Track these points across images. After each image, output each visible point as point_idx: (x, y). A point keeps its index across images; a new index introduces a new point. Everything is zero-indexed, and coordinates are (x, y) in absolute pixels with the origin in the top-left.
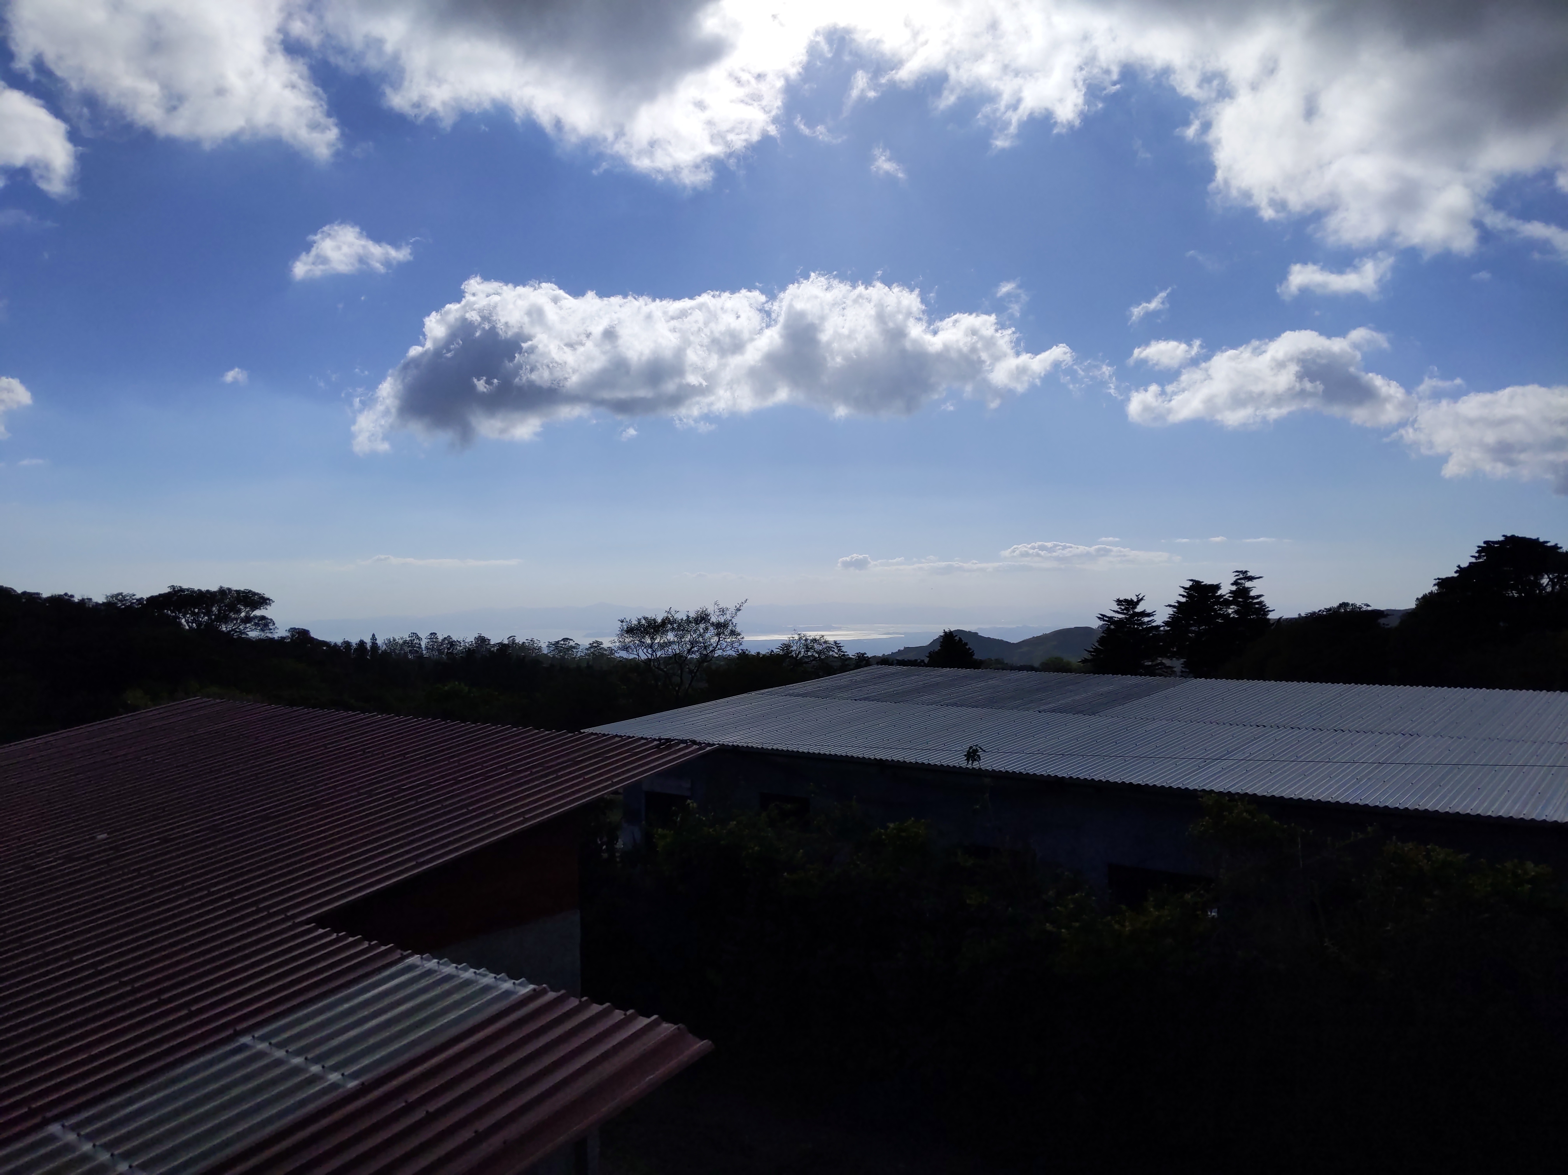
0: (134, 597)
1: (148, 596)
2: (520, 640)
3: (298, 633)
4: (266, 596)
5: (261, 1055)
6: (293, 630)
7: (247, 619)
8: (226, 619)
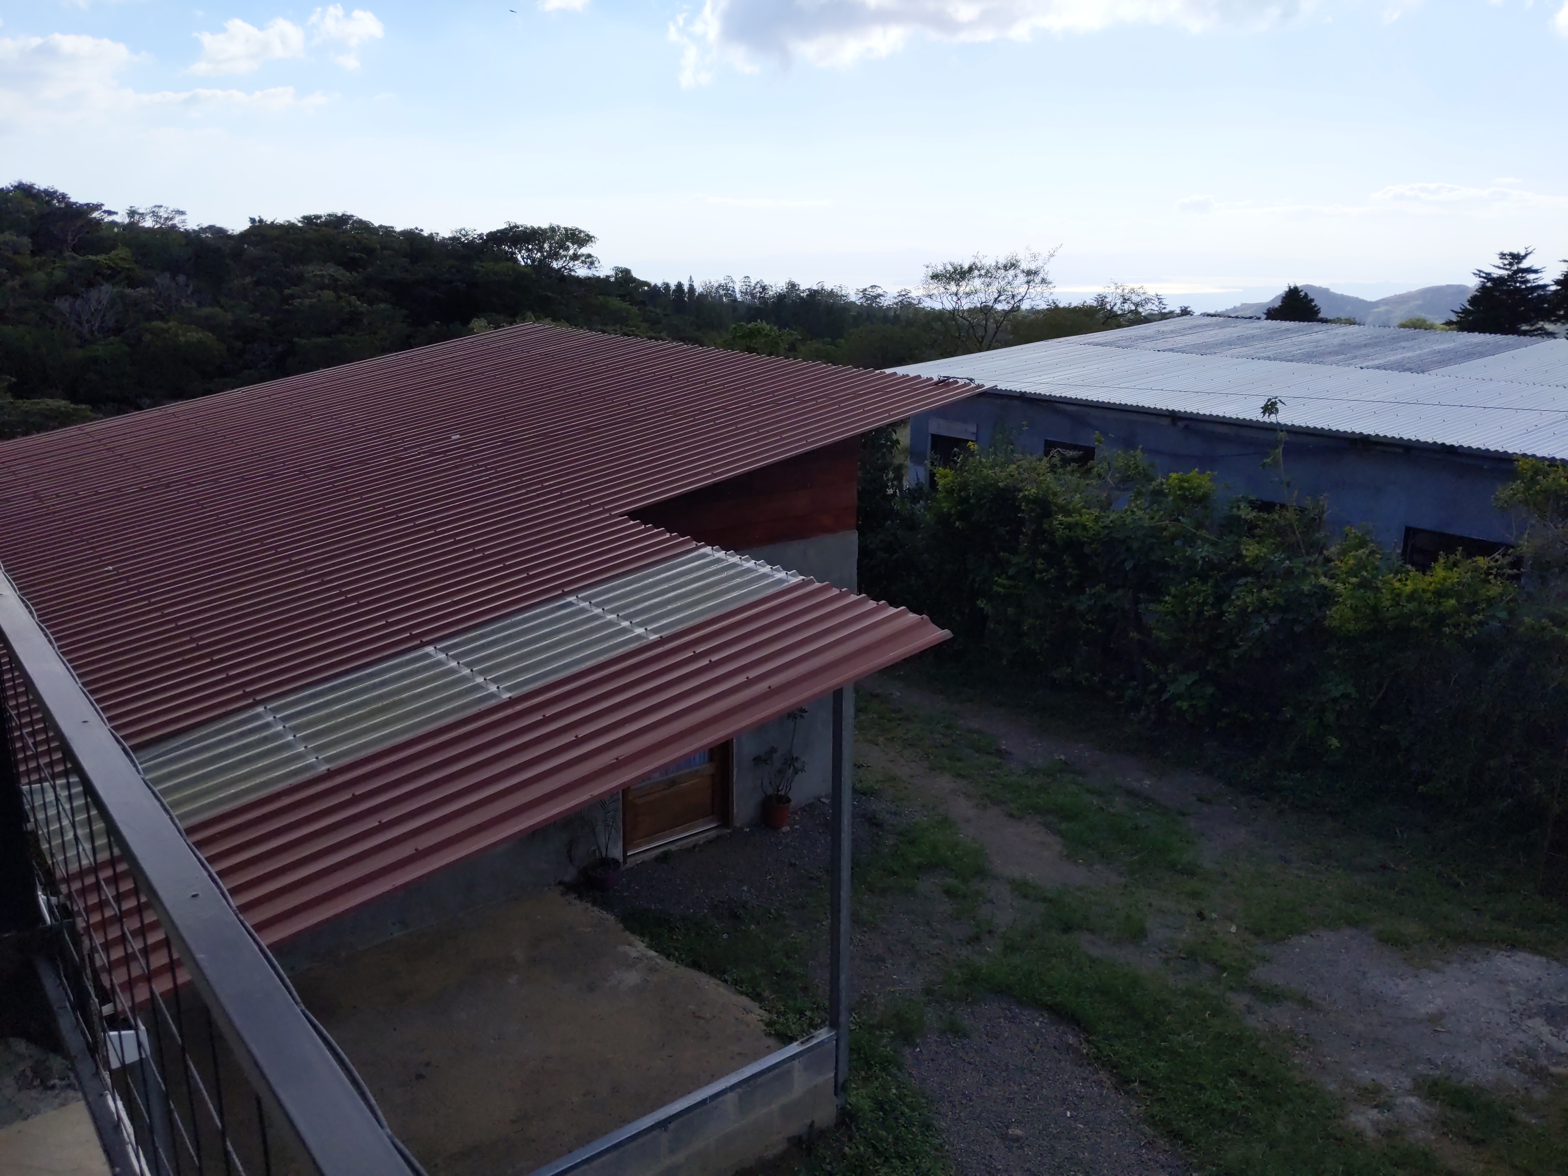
0: (475, 232)
1: (488, 232)
2: (828, 287)
3: (621, 272)
4: (591, 234)
5: (583, 611)
6: (617, 269)
7: (575, 257)
8: (555, 256)
